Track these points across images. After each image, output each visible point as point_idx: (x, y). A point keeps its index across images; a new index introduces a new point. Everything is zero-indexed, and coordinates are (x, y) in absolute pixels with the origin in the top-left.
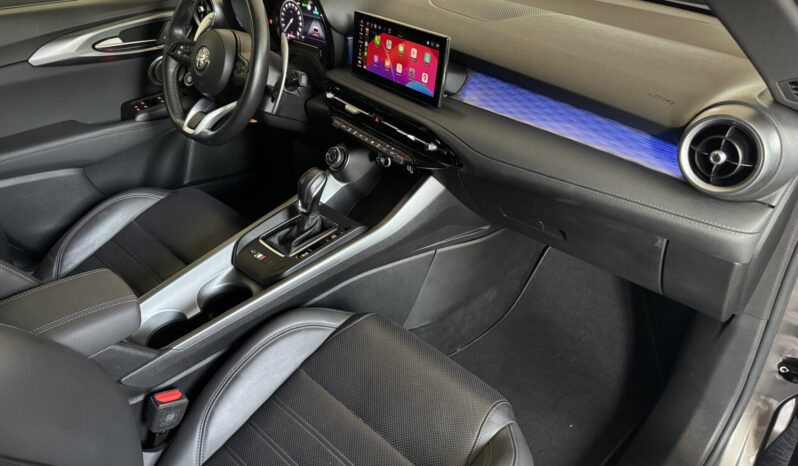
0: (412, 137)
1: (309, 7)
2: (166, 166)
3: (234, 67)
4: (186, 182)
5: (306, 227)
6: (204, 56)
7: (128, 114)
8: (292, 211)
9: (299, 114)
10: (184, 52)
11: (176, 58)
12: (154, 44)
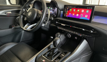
0: (84, 30)
1: (50, 8)
2: (17, 39)
3: (37, 16)
4: (21, 41)
5: (55, 52)
6: (30, 13)
7: (10, 27)
8: (49, 48)
9: (48, 27)
10: (25, 14)
11: (23, 15)
12: (18, 14)
